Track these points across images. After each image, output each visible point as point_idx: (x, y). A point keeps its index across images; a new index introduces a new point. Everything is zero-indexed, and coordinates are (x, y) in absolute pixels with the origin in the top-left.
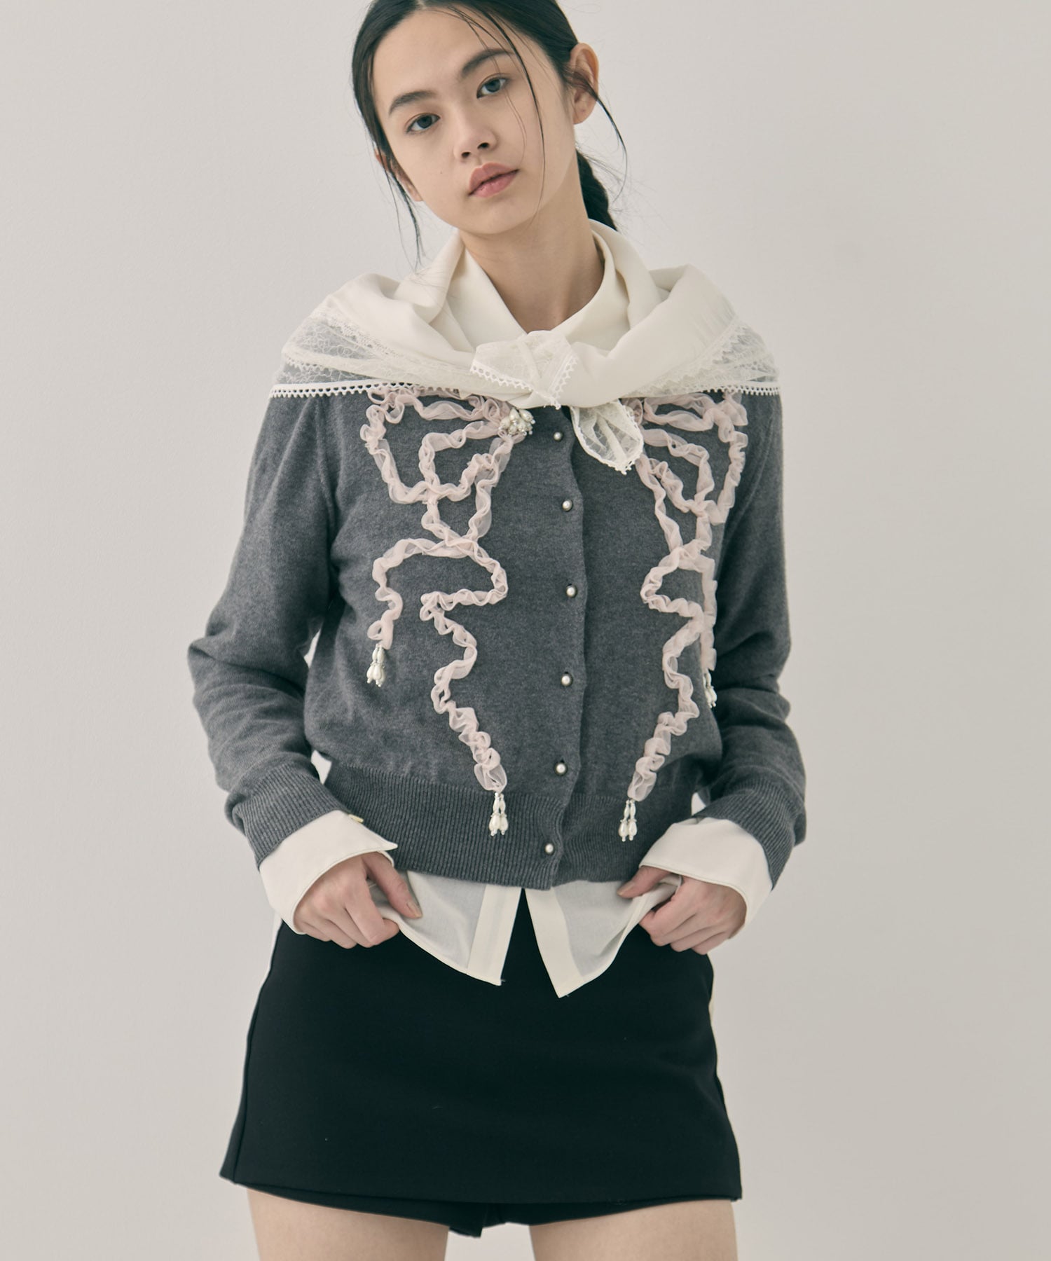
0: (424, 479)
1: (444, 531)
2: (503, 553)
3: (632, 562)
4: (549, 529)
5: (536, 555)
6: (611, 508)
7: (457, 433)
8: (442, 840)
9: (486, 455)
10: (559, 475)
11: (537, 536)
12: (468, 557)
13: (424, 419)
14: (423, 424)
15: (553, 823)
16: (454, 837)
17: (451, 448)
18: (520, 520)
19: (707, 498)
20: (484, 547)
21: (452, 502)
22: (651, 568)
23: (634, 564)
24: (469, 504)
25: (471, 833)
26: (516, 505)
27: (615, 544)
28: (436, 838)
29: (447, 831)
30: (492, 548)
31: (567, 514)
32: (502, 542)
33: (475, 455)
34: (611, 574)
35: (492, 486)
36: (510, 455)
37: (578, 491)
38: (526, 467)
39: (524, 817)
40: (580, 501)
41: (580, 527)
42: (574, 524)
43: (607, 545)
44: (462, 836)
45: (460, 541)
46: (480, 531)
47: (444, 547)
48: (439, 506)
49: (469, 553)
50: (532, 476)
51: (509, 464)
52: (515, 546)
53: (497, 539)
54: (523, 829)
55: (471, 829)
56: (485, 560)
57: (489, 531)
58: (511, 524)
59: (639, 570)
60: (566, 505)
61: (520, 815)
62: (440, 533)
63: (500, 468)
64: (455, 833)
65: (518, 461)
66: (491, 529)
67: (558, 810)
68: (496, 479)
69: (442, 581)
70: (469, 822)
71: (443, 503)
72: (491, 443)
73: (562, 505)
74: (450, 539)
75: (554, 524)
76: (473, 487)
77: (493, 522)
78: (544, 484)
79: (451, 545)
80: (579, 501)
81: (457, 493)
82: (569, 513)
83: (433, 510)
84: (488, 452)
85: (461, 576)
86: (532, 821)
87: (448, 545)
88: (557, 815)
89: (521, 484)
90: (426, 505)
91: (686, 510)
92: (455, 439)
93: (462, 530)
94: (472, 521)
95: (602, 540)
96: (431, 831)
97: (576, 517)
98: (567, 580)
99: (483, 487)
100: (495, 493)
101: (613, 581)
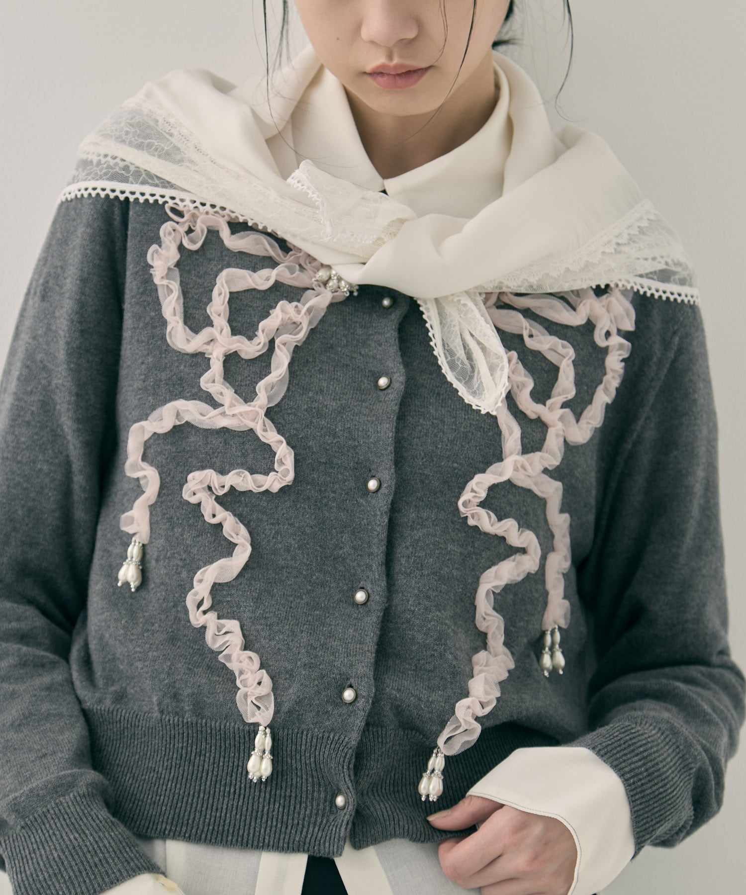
0: (213, 326)
1: (226, 394)
2: (296, 429)
3: (453, 462)
4: (356, 406)
5: (335, 436)
6: (438, 394)
7: (265, 272)
8: (202, 795)
9: (295, 304)
10: (380, 345)
11: (340, 412)
12: (251, 430)
13: (228, 250)
14: (226, 256)
15: (340, 767)
16: (217, 790)
17: (254, 290)
18: (322, 391)
19: (564, 405)
20: (272, 420)
21: (242, 359)
22: (475, 474)
23: (455, 465)
24: (263, 363)
25: (238, 783)
26: (321, 371)
27: (436, 436)
28: (194, 793)
29: (208, 783)
30: (282, 421)
31: (381, 393)
32: (295, 415)
33: (281, 303)
34: (425, 472)
35: (295, 344)
36: (325, 310)
37: (401, 367)
38: (341, 328)
39: (303, 761)
40: (402, 379)
41: (396, 408)
42: (390, 405)
43: (426, 435)
44: (227, 789)
45: (243, 408)
46: (270, 399)
47: (223, 414)
48: (225, 362)
49: (251, 425)
50: (347, 341)
51: (322, 321)
52: (311, 422)
53: (289, 411)
54: (304, 776)
55: (239, 779)
56: (271, 436)
57: (282, 400)
58: (311, 394)
59: (460, 473)
60: (383, 382)
61: (298, 757)
62: (221, 397)
63: (310, 323)
64: (218, 786)
65: (334, 320)
66: (284, 397)
67: (346, 750)
68: (302, 335)
69: (217, 457)
70: (235, 770)
71: (231, 360)
72: (304, 292)
73: (377, 382)
74: (232, 405)
75: (364, 401)
76: (272, 342)
77: (288, 389)
78: (360, 353)
79: (231, 414)
80: (400, 378)
81: (250, 349)
82: (385, 392)
83: (217, 366)
84: (299, 301)
85: (240, 454)
86: (313, 766)
87: (227, 413)
88: (345, 757)
89: (332, 347)
90: (209, 359)
91: (533, 416)
92: (263, 280)
93: (247, 394)
94: (261, 386)
95: (420, 428)
96: (188, 785)
97: (394, 397)
98: (370, 471)
99: (284, 344)
100: (299, 354)
101: (427, 482)
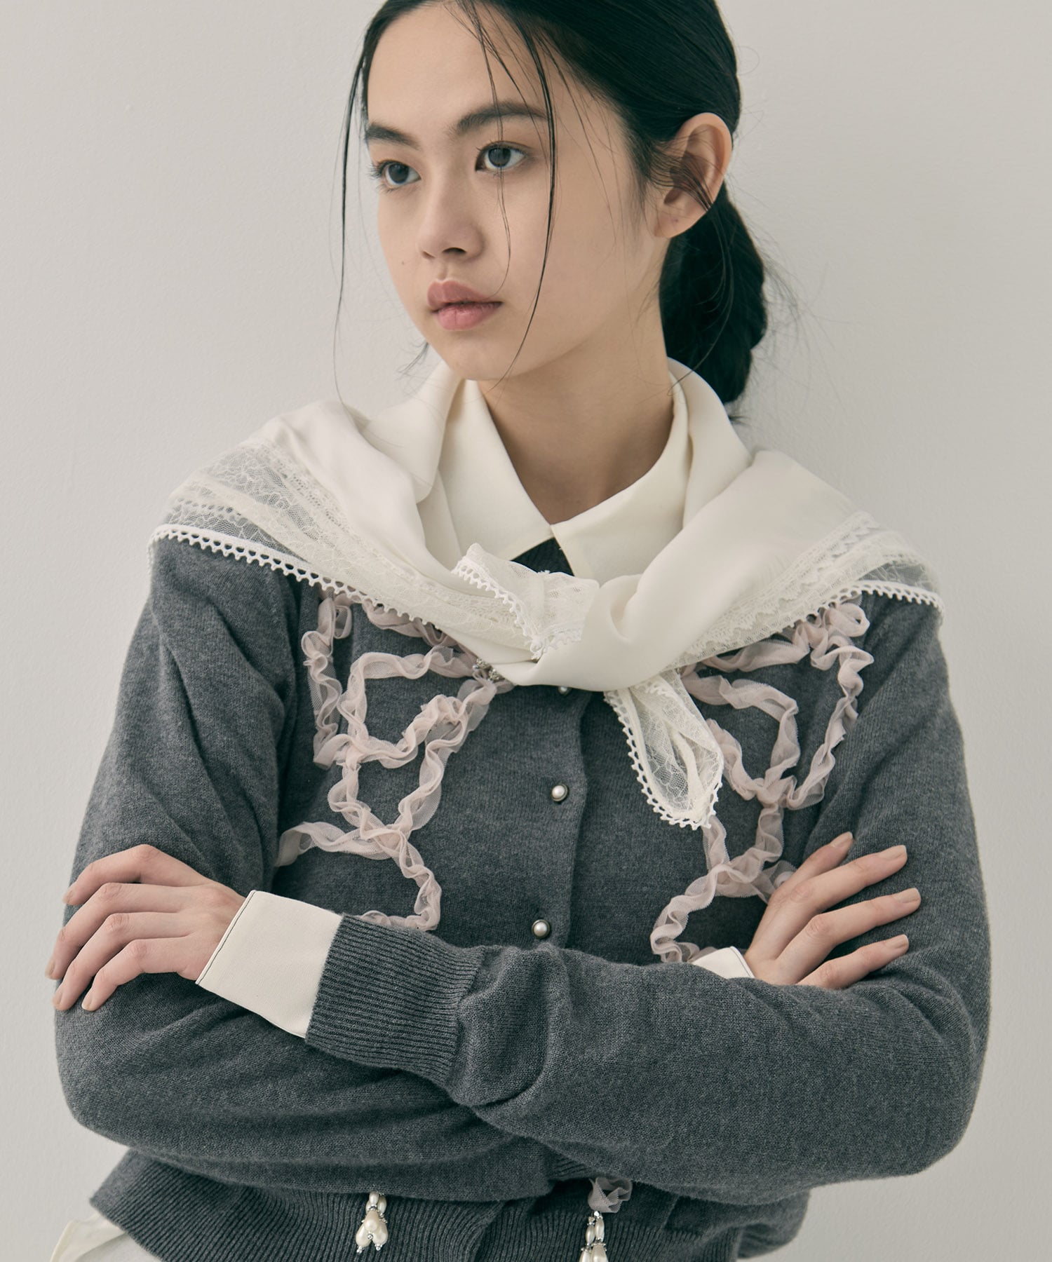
1: (363, 815)
2: (448, 858)
3: (643, 885)
4: (525, 827)
7: (415, 658)
8: (281, 1254)
9: (451, 698)
10: (557, 746)
11: (505, 835)
12: (391, 860)
13: (372, 625)
16: (301, 1252)
17: (402, 677)
18: (482, 806)
20: (418, 847)
21: (384, 768)
22: (672, 896)
23: (645, 889)
24: (410, 774)
28: (273, 1249)
30: (430, 850)
31: (556, 808)
32: (448, 839)
33: (435, 697)
34: (606, 904)
35: (452, 751)
36: (488, 707)
37: (583, 775)
38: (508, 728)
39: (413, 1235)
40: (583, 791)
41: (576, 831)
42: (568, 824)
45: (380, 830)
46: (416, 819)
47: (357, 839)
48: (361, 773)
49: (391, 853)
50: (515, 745)
51: (484, 722)
52: (467, 848)
53: (441, 835)
55: (329, 1245)
56: (416, 869)
57: (431, 820)
58: (468, 812)
59: (652, 898)
60: (558, 791)
61: (408, 1229)
62: (354, 817)
63: (470, 724)
64: (303, 1247)
65: (499, 718)
66: (434, 817)
67: (474, 1228)
68: (459, 739)
71: (369, 770)
73: (550, 792)
74: (367, 828)
75: (535, 821)
76: (422, 747)
77: (440, 807)
78: (531, 758)
79: (367, 838)
80: (580, 790)
81: (392, 755)
82: (561, 806)
83: (350, 780)
84: (456, 694)
85: (374, 889)
87: (362, 837)
89: (496, 752)
90: (341, 768)
91: (748, 797)
92: (411, 667)
93: (387, 815)
94: (405, 805)
95: (601, 846)
97: (572, 814)
99: (436, 750)
100: (455, 765)
101: (609, 916)
